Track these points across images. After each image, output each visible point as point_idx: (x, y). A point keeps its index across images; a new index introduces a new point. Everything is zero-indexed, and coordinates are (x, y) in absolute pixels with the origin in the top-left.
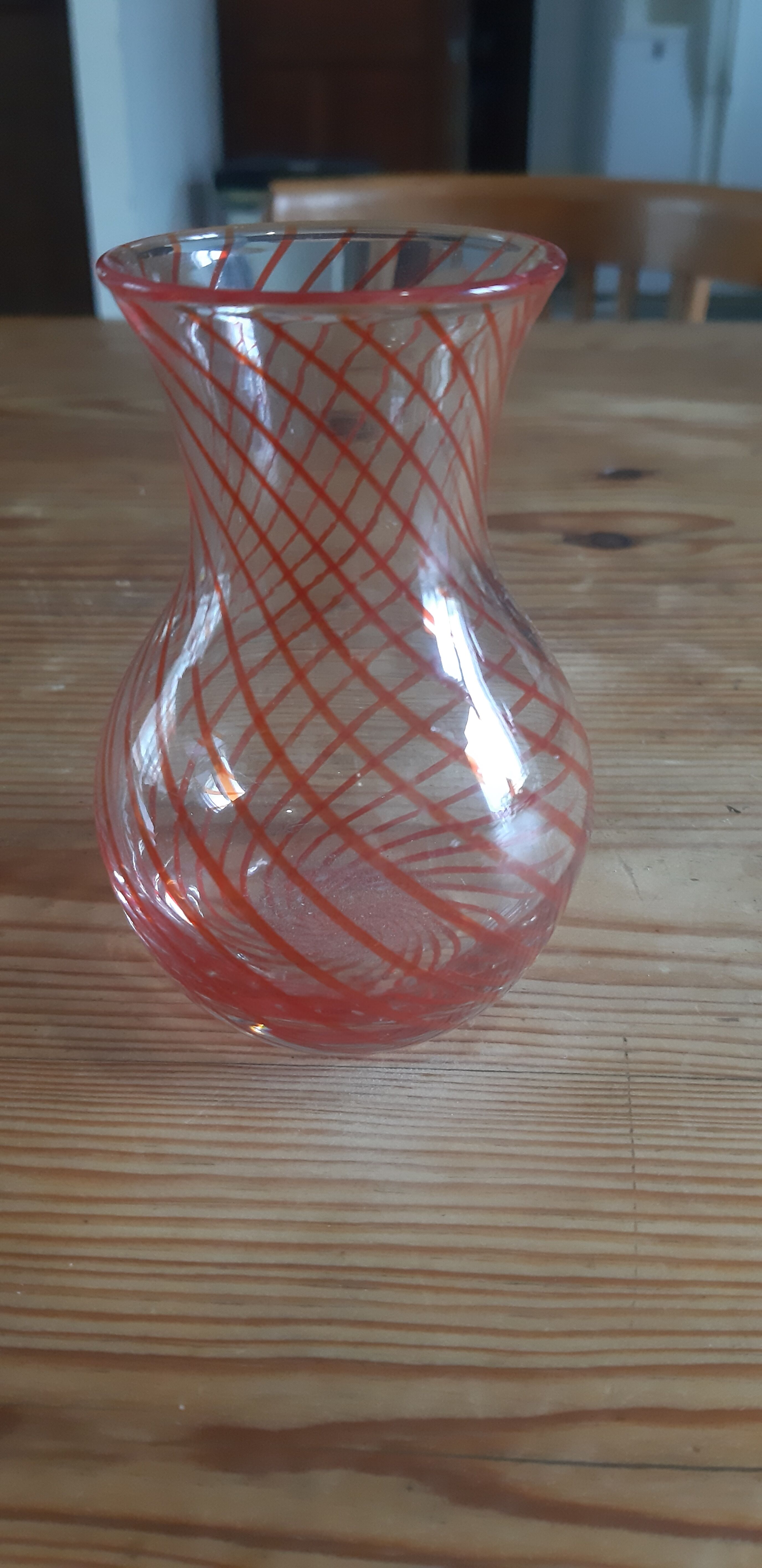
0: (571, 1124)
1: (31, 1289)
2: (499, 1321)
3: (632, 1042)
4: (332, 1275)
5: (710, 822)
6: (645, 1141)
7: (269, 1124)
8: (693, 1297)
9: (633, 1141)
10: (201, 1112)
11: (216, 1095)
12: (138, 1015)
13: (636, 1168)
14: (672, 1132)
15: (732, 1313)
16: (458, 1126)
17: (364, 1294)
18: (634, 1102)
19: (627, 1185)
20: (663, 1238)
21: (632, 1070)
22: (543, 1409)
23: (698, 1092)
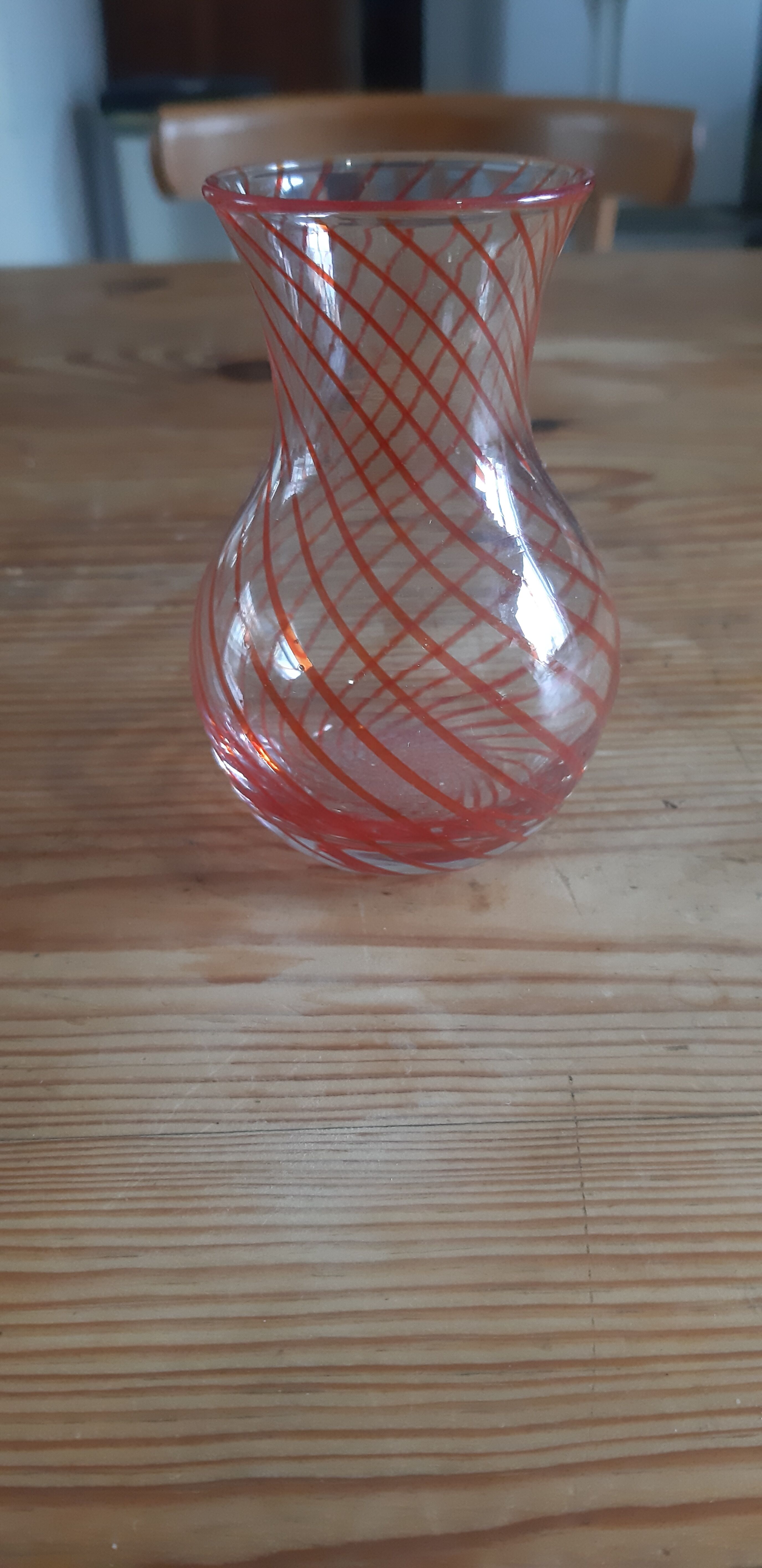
0: (518, 1182)
2: (453, 1419)
3: (578, 1081)
4: (271, 1378)
5: (647, 820)
6: (597, 1196)
7: (195, 1204)
8: (654, 1375)
9: (584, 1197)
10: (120, 1195)
11: (136, 1174)
12: (47, 1084)
13: (588, 1228)
14: (625, 1184)
15: (697, 1390)
16: (399, 1192)
17: (306, 1399)
18: (583, 1150)
19: (580, 1249)
20: (622, 1309)
21: (579, 1114)
22: (503, 1520)
23: (648, 1135)
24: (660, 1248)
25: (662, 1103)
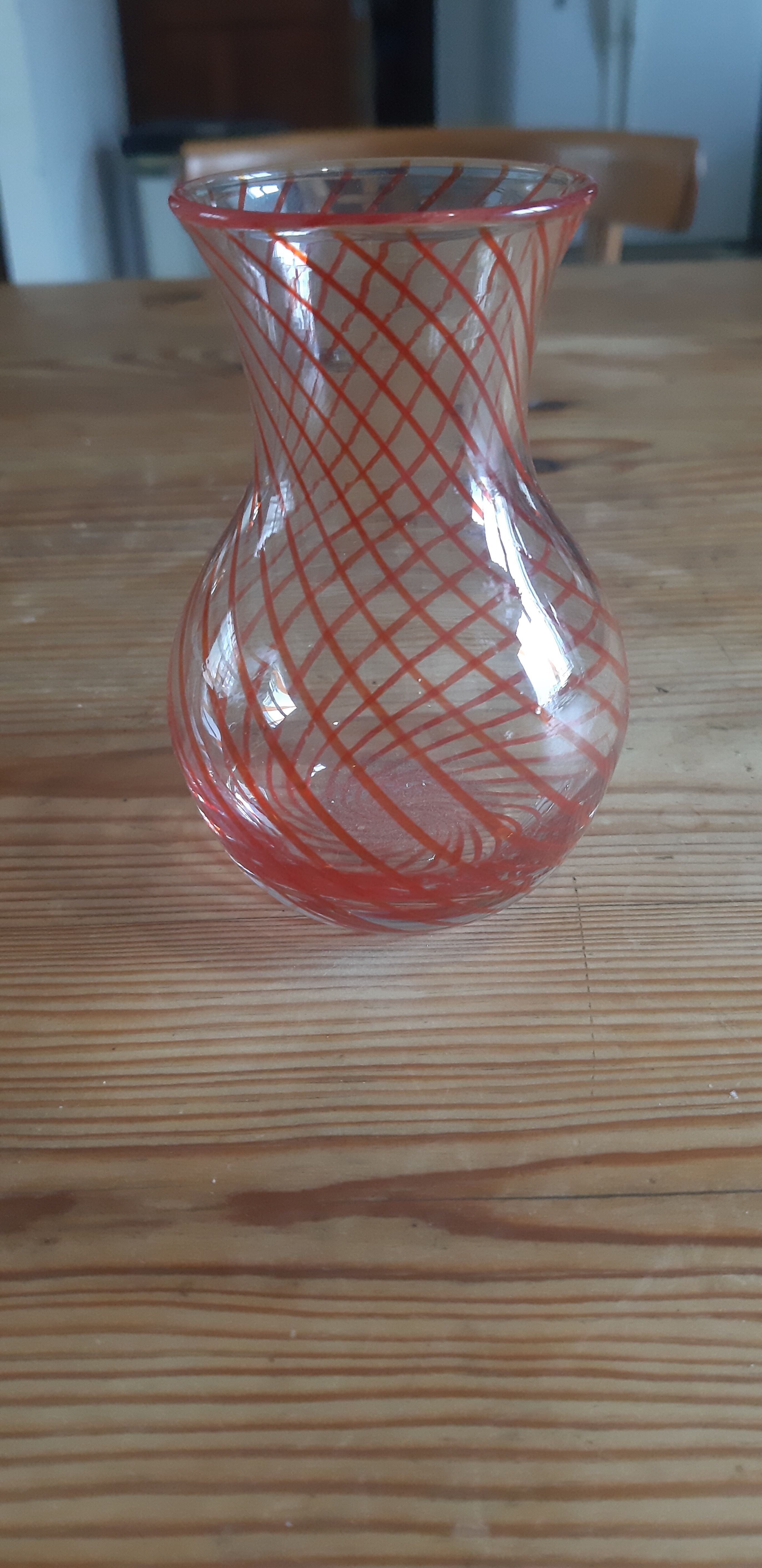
0: (532, 947)
1: (72, 1104)
2: (481, 1098)
3: (580, 881)
4: (334, 1073)
5: (641, 702)
6: (595, 955)
7: (268, 963)
8: (643, 1070)
9: (585, 956)
10: (206, 958)
11: (219, 945)
12: (139, 886)
13: (589, 976)
14: (619, 947)
15: (678, 1079)
16: (434, 954)
17: (363, 1086)
18: (585, 926)
19: (583, 989)
20: (616, 1028)
21: (581, 902)
22: (522, 1160)
23: (639, 915)
24: (648, 989)
25: (651, 895)
